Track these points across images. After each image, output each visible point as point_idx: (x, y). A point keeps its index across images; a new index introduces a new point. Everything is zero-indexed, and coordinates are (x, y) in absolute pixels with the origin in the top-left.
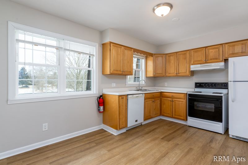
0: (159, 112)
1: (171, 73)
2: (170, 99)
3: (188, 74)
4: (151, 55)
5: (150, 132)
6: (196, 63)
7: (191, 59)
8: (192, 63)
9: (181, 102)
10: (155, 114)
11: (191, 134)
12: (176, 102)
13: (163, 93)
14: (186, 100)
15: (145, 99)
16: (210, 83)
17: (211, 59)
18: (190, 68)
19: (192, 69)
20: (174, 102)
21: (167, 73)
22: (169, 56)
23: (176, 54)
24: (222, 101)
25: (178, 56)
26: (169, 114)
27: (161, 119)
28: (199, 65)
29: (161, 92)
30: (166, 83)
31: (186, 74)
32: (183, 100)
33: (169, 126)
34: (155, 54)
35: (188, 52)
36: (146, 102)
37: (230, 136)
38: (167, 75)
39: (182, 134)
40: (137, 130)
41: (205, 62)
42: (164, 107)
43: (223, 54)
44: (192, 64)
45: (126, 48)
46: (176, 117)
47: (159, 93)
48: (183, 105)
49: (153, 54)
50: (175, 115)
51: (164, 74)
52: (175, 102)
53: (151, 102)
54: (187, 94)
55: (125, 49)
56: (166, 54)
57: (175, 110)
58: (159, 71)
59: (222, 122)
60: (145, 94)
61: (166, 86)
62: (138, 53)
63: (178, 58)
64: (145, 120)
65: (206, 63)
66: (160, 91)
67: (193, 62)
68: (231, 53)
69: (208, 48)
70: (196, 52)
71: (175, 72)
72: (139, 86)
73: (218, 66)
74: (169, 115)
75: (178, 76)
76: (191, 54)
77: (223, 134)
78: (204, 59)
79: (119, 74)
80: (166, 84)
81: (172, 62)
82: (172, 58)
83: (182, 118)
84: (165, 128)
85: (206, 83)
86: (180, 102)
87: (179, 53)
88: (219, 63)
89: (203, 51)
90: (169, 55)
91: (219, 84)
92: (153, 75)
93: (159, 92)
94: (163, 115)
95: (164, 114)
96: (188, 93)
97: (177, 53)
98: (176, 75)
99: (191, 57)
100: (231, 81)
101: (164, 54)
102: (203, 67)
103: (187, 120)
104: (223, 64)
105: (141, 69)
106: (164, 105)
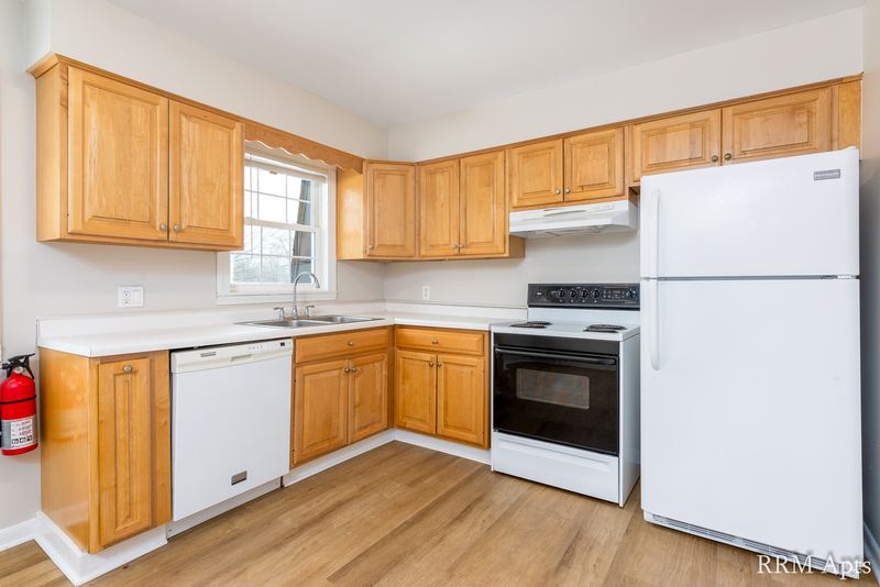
0: (385, 414)
1: (437, 245)
2: (427, 357)
3: (501, 250)
4: (357, 164)
5: (302, 529)
6: (529, 204)
7: (510, 185)
8: (515, 202)
9: (470, 369)
10: (361, 429)
11: (488, 524)
12: (451, 367)
13: (401, 331)
14: (487, 360)
15: (296, 365)
16: (582, 286)
17: (582, 187)
18: (506, 223)
19: (513, 229)
20: (441, 370)
21: (423, 243)
22: (432, 173)
23: (455, 163)
24: (617, 363)
25: (463, 174)
26: (423, 421)
27: (394, 443)
28: (540, 213)
29: (394, 328)
30: (424, 287)
31: (495, 250)
32: (475, 360)
33: (411, 484)
34: (371, 162)
35: (501, 154)
36: (307, 378)
37: (648, 517)
38: (423, 252)
39: (451, 524)
40: (240, 523)
41: (560, 198)
42: (404, 390)
43: (627, 168)
44: (517, 208)
45: (185, 107)
46: (451, 432)
47: (384, 332)
48: (474, 383)
49: (363, 160)
50: (446, 425)
51: (411, 251)
52: (446, 370)
53: (336, 373)
54: (490, 332)
55: (186, 115)
56: (418, 163)
57: (446, 403)
58: (392, 236)
59: (617, 455)
60: (296, 339)
61: (424, 298)
62: (274, 145)
63: (463, 180)
64: (295, 464)
65: (565, 202)
66: (388, 321)
67: (519, 199)
68: (652, 161)
69: (572, 140)
70: (526, 155)
71: (454, 242)
72: (295, 302)
73: (607, 216)
74: (425, 428)
75: (463, 258)
76: (511, 163)
77: (621, 505)
78: (556, 186)
79: (142, 243)
80: (427, 292)
81: (442, 196)
82: (441, 180)
83: (471, 437)
84: (386, 495)
85: (568, 287)
86: (465, 369)
87: (468, 160)
88: (610, 204)
89: (552, 152)
90: (432, 167)
91: (612, 290)
92: (365, 252)
93: (384, 327)
94: (403, 427)
95: (406, 420)
96: (495, 330)
97: (458, 158)
98: (456, 251)
99: (511, 175)
100: (648, 279)
101: (412, 165)
102: (556, 218)
103: (489, 446)
104: (623, 205)
105: (317, 226)
106: (403, 383)
